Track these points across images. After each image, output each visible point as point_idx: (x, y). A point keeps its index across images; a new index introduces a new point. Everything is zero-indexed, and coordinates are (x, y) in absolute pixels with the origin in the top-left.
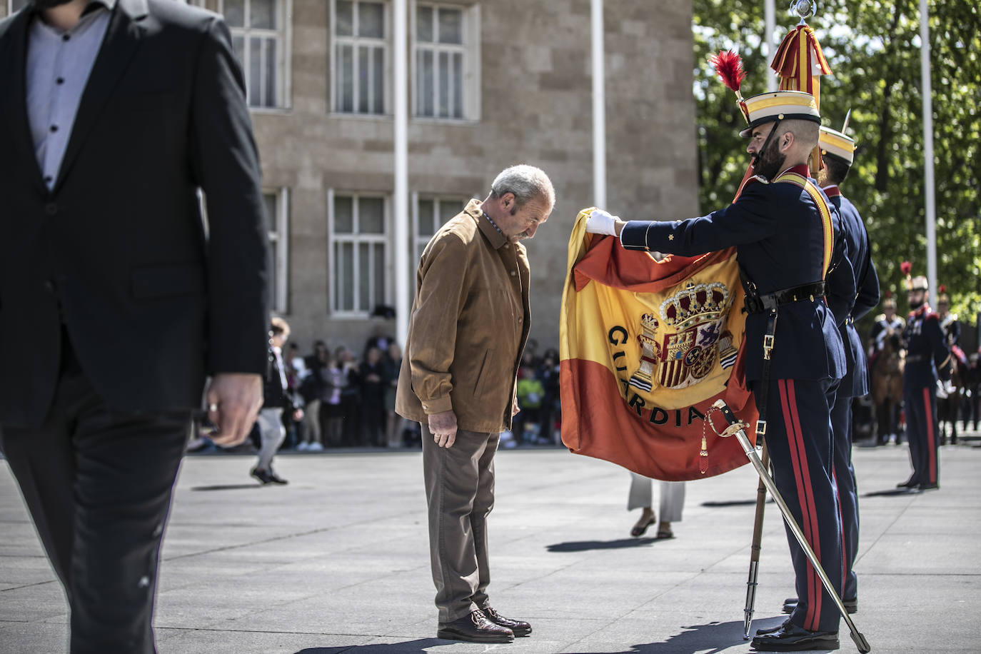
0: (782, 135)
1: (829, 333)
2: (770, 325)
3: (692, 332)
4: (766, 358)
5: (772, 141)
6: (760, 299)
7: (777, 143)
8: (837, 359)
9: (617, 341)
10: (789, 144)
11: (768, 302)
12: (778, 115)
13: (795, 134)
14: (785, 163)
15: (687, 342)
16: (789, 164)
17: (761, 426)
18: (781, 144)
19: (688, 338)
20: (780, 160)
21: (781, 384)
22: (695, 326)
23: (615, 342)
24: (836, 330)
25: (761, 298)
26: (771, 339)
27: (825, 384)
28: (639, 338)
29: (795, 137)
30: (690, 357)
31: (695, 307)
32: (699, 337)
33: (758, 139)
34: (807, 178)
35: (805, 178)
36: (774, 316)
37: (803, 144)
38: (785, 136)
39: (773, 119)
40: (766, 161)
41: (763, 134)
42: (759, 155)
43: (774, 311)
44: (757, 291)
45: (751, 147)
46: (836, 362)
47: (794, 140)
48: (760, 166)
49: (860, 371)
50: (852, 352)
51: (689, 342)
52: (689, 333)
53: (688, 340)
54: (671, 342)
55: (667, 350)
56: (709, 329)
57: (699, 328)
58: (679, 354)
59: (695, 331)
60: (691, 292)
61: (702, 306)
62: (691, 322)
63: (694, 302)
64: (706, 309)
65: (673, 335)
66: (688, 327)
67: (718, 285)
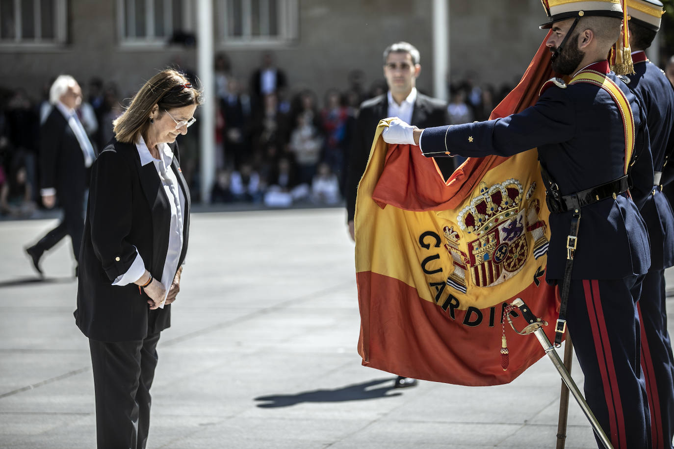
0: (582, 32)
1: (632, 230)
2: (573, 223)
3: (494, 233)
4: (568, 258)
5: (571, 38)
6: (563, 201)
7: (576, 40)
8: (642, 256)
9: (429, 245)
10: (589, 42)
11: (571, 202)
12: (579, 12)
13: (595, 29)
14: (583, 60)
15: (492, 242)
16: (587, 61)
17: (560, 325)
18: (580, 41)
19: (491, 239)
20: (579, 57)
21: (586, 284)
22: (497, 226)
23: (427, 246)
24: (641, 226)
25: (564, 198)
26: (574, 240)
27: (630, 281)
29: (593, 33)
30: (498, 255)
31: (492, 209)
32: (502, 235)
33: (558, 34)
34: (606, 75)
35: (604, 75)
36: (577, 216)
37: (604, 41)
38: (584, 33)
39: (573, 15)
40: (565, 58)
41: (562, 30)
42: (558, 52)
43: (577, 211)
44: (559, 192)
45: (551, 41)
46: (641, 258)
47: (593, 37)
48: (559, 61)
50: (661, 223)
51: (494, 243)
52: (491, 235)
53: (492, 241)
54: (475, 248)
55: (474, 256)
56: (510, 225)
57: (500, 228)
58: (486, 256)
59: (497, 232)
60: (486, 196)
61: (499, 206)
62: (491, 225)
63: (490, 205)
64: (503, 207)
65: (476, 241)
66: (488, 230)
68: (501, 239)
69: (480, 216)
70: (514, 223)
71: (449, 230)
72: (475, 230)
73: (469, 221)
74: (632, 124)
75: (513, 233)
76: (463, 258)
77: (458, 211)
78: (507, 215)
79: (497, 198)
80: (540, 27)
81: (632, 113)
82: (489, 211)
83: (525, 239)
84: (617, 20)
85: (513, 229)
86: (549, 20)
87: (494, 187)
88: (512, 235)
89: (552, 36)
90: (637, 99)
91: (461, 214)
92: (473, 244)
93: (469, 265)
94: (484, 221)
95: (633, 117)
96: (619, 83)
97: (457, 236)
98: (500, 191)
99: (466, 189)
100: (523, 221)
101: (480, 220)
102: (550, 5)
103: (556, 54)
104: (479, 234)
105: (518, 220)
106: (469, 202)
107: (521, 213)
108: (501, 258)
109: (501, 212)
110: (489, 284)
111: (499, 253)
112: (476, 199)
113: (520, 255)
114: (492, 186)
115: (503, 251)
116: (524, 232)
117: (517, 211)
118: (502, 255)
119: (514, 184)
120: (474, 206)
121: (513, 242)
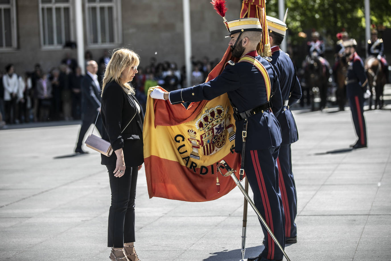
0: (243, 38)
1: (272, 126)
2: (245, 125)
3: (212, 130)
4: (243, 141)
5: (239, 41)
6: (239, 115)
7: (241, 42)
10: (247, 43)
11: (243, 115)
12: (241, 29)
13: (249, 37)
14: (245, 51)
16: (247, 51)
18: (243, 42)
19: (210, 133)
20: (243, 50)
21: (252, 152)
24: (277, 124)
26: (245, 133)
27: (272, 150)
28: (189, 139)
29: (249, 39)
30: (214, 141)
31: (211, 119)
32: (215, 131)
33: (233, 40)
34: (255, 58)
35: (254, 58)
36: (246, 122)
37: (253, 42)
38: (245, 39)
39: (239, 31)
40: (237, 50)
41: (235, 38)
42: (234, 47)
43: (246, 119)
44: (238, 111)
45: (231, 43)
46: (276, 139)
47: (249, 40)
48: (234, 52)
49: (293, 131)
50: (288, 123)
51: (211, 135)
54: (204, 137)
55: (203, 141)
57: (214, 128)
58: (208, 141)
59: (213, 129)
60: (208, 113)
61: (214, 118)
62: (210, 126)
63: (210, 117)
64: (216, 118)
65: (204, 134)
66: (209, 129)
67: (219, 107)
68: (215, 133)
69: (205, 123)
70: (220, 125)
71: (191, 131)
72: (203, 129)
73: (201, 125)
74: (269, 79)
76: (198, 143)
77: (195, 121)
78: (217, 122)
79: (212, 114)
80: (226, 37)
81: (268, 75)
82: (209, 120)
83: (225, 132)
84: (259, 32)
85: (220, 128)
86: (230, 34)
87: (211, 109)
88: (220, 131)
89: (231, 41)
90: (272, 67)
91: (197, 122)
93: (201, 146)
94: (207, 125)
97: (195, 133)
98: (214, 111)
99: (198, 110)
100: (224, 125)
102: (229, 27)
103: (233, 48)
104: (205, 131)
105: (222, 124)
106: (200, 116)
107: (223, 121)
108: (215, 142)
109: (214, 120)
110: (210, 154)
111: (214, 139)
112: (204, 115)
113: (223, 140)
114: (210, 109)
115: (216, 138)
116: (224, 129)
117: (221, 120)
118: (215, 140)
119: (220, 107)
120: (203, 118)
121: (220, 134)
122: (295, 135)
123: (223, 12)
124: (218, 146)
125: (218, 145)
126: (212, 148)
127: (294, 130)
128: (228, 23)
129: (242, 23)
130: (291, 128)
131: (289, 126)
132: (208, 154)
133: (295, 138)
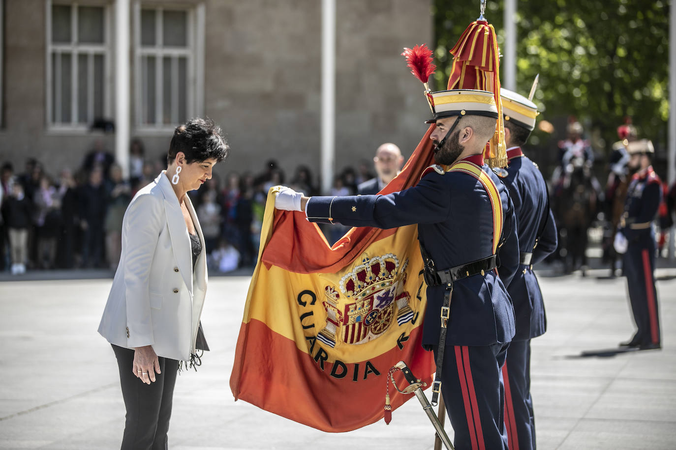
0: (462, 127)
1: (499, 301)
2: (446, 295)
3: (369, 300)
4: (442, 326)
5: (453, 133)
6: (437, 275)
7: (457, 135)
8: (507, 327)
9: (306, 303)
10: (469, 137)
11: (445, 277)
12: (460, 111)
13: (474, 128)
14: (462, 153)
15: (365, 308)
16: (466, 154)
17: (436, 386)
18: (461, 136)
19: (365, 305)
20: (460, 150)
21: (457, 349)
22: (373, 294)
23: (304, 304)
24: (506, 300)
25: (439, 273)
26: (447, 310)
27: (496, 349)
28: (324, 303)
29: (474, 131)
30: (369, 319)
31: (371, 278)
32: (376, 302)
33: (441, 129)
34: (481, 167)
35: (479, 168)
36: (449, 289)
37: (481, 138)
38: (465, 130)
39: (457, 113)
40: (447, 150)
41: (446, 125)
42: (441, 144)
43: (449, 285)
44: (435, 267)
45: (435, 134)
46: (505, 329)
47: (473, 134)
48: (441, 153)
49: (537, 315)
50: (530, 298)
51: (368, 308)
52: (367, 301)
53: (367, 306)
54: (351, 310)
55: (348, 316)
56: (384, 294)
57: (375, 296)
58: (359, 318)
59: (372, 299)
60: (366, 266)
61: (377, 276)
62: (368, 292)
63: (369, 274)
64: (381, 278)
65: (353, 304)
66: (365, 297)
67: (390, 256)
68: (374, 305)
69: (360, 283)
70: (387, 293)
72: (354, 294)
73: (350, 286)
74: (501, 213)
75: (385, 302)
76: (338, 316)
78: (383, 285)
79: (376, 268)
80: (425, 122)
81: (501, 201)
82: (368, 279)
83: (392, 307)
84: (493, 119)
85: (386, 299)
86: (433, 117)
87: (375, 259)
88: (384, 303)
89: (435, 131)
90: (506, 189)
91: (343, 279)
92: (350, 307)
93: (342, 323)
94: (363, 288)
95: (501, 205)
96: (491, 174)
97: (337, 296)
98: (379, 263)
99: (348, 257)
100: (394, 292)
101: (359, 286)
102: (435, 103)
103: (439, 146)
104: (357, 299)
105: (391, 291)
106: (351, 269)
107: (395, 285)
108: (370, 322)
109: (378, 281)
110: (356, 342)
111: (370, 317)
112: (358, 268)
113: (386, 321)
114: (373, 258)
115: (374, 316)
116: (393, 301)
117: (391, 283)
118: (372, 320)
119: (392, 258)
120: (356, 273)
121: (383, 308)
122: (540, 322)
123: (425, 73)
124: (375, 330)
125: (375, 328)
126: (362, 333)
127: (540, 312)
128: (434, 96)
129: (464, 99)
130: (534, 308)
131: (531, 303)
132: (352, 342)
133: (541, 329)
